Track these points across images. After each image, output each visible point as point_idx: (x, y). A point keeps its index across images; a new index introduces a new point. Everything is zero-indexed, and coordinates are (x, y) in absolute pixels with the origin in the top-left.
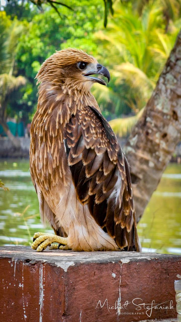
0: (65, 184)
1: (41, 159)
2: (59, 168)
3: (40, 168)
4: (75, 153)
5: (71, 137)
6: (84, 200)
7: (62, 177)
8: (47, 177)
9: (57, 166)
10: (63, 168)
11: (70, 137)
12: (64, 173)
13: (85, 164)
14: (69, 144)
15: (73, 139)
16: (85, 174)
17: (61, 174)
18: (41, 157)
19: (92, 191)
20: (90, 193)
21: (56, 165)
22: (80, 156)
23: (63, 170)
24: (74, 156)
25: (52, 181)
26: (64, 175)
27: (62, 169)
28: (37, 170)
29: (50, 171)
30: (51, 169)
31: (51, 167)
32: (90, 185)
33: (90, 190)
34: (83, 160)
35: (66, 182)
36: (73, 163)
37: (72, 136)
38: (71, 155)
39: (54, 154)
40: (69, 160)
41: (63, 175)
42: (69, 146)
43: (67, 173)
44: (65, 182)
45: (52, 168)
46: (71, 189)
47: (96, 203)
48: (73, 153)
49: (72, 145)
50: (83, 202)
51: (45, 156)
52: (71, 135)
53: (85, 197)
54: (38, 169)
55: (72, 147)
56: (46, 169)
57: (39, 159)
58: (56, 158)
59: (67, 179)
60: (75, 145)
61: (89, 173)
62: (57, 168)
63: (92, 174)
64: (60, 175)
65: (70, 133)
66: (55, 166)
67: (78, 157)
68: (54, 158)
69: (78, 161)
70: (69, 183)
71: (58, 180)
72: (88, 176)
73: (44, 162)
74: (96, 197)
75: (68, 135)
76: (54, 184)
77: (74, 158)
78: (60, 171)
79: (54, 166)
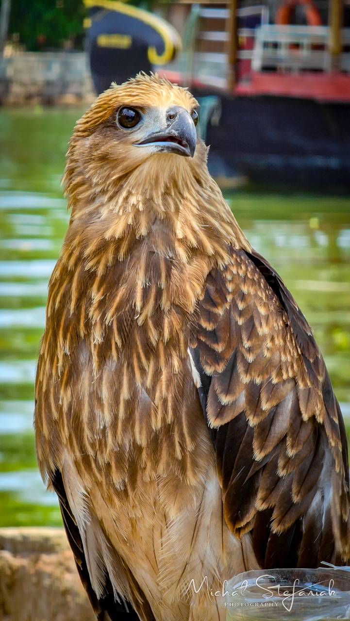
0: (191, 480)
1: (105, 402)
2: (173, 431)
3: (99, 426)
4: (228, 391)
5: (214, 343)
6: (243, 524)
7: (180, 458)
8: (127, 455)
9: (165, 426)
10: (185, 430)
11: (208, 343)
12: (190, 446)
13: (253, 421)
14: (207, 363)
15: (219, 348)
16: (252, 451)
17: (178, 449)
18: (105, 393)
19: (264, 500)
20: (259, 505)
21: (164, 420)
22: (242, 398)
23: (185, 438)
24: (225, 400)
25: (146, 464)
26: (188, 453)
27: (182, 435)
28: (87, 432)
29: (142, 439)
30: (144, 432)
31: (144, 428)
32: (262, 483)
33: (260, 495)
34: (248, 412)
35: (195, 474)
36: (222, 419)
37: (216, 341)
38: (216, 398)
39: (158, 389)
40: (210, 411)
41: (184, 452)
42: (209, 371)
43: (197, 447)
44: (189, 473)
45: (150, 430)
46: (206, 494)
47: (274, 532)
48: (221, 392)
49: (217, 366)
50: (239, 531)
51: (125, 394)
52: (214, 336)
53: (246, 515)
54: (92, 429)
55: (215, 372)
56: (124, 431)
57: (100, 400)
58: (165, 401)
59: (195, 464)
60: (225, 367)
61: (262, 448)
62: (168, 429)
63: (269, 449)
64: (174, 450)
65: (210, 332)
66: (159, 425)
67: (234, 403)
68: (158, 401)
69: (236, 414)
70: (201, 477)
71: (168, 465)
72: (258, 456)
73: (118, 410)
74: (275, 515)
75: (205, 336)
76: (148, 474)
77: (223, 406)
78: (177, 439)
79: (157, 424)
